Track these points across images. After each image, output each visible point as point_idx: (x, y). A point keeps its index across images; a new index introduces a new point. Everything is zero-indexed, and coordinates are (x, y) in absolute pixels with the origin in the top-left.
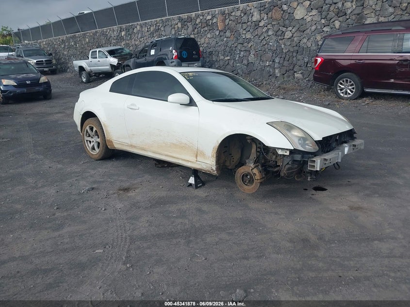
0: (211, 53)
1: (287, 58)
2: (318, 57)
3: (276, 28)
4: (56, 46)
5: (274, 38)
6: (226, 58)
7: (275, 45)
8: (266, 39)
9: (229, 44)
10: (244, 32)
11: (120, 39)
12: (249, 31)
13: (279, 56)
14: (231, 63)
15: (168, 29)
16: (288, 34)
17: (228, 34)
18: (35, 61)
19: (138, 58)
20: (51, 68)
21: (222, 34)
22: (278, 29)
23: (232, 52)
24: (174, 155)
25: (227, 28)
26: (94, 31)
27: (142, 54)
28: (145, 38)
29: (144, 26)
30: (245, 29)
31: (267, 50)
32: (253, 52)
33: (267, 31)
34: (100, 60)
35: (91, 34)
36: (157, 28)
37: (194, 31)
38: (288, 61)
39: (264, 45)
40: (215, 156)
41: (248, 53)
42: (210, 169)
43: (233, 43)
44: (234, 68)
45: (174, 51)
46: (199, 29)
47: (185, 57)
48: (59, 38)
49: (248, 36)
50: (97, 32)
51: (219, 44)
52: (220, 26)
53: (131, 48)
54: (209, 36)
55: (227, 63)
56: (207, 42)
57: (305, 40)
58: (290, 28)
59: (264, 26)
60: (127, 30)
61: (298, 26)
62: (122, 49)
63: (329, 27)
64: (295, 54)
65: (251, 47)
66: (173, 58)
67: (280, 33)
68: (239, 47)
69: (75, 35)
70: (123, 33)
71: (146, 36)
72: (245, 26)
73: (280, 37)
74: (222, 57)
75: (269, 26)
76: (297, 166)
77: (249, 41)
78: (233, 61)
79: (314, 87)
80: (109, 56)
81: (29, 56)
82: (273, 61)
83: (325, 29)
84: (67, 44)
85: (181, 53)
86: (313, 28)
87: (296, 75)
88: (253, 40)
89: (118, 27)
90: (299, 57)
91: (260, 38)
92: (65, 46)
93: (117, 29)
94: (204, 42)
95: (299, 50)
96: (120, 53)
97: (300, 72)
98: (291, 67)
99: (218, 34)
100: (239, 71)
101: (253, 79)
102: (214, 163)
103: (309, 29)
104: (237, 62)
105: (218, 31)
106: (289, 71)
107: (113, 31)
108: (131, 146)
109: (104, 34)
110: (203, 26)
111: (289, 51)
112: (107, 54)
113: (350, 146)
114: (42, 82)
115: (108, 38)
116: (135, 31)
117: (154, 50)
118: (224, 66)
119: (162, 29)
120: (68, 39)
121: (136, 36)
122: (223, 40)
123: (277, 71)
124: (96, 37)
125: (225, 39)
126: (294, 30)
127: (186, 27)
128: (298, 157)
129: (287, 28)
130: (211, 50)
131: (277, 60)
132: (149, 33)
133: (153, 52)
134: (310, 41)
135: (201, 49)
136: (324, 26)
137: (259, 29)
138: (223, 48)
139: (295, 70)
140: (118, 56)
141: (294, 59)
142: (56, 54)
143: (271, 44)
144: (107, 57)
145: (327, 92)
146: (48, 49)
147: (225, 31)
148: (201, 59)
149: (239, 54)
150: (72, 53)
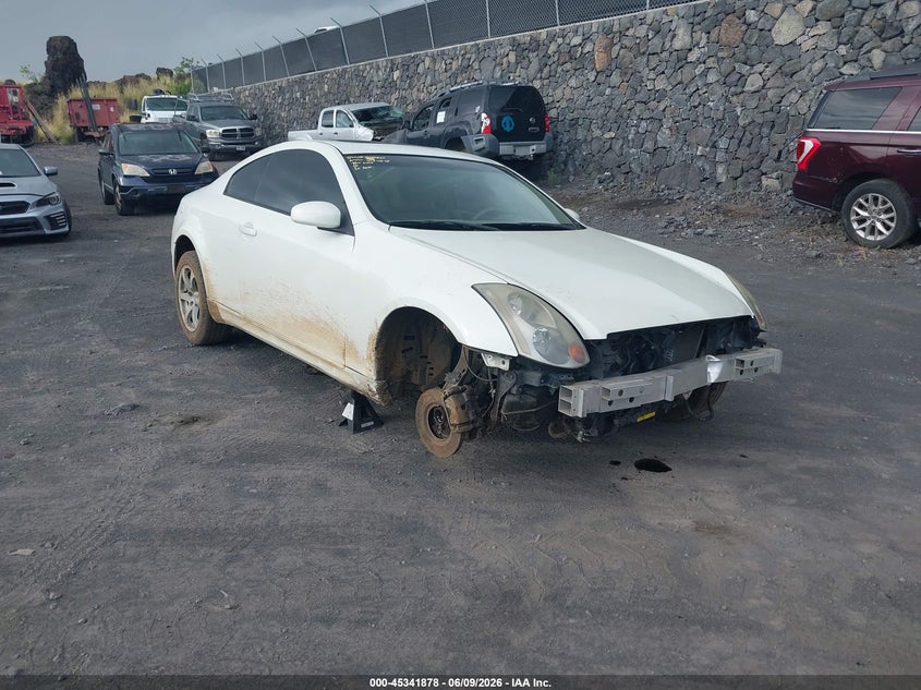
0: (574, 123)
1: (746, 141)
2: (807, 138)
3: (725, 68)
4: (267, 100)
5: (720, 90)
6: (607, 136)
7: (721, 108)
8: (701, 92)
9: (617, 103)
10: (652, 76)
11: (389, 86)
12: (663, 73)
13: (729, 134)
14: (617, 147)
15: (488, 65)
16: (754, 82)
17: (615, 79)
18: (221, 130)
19: (412, 130)
20: (251, 146)
21: (601, 78)
22: (730, 69)
23: (620, 121)
24: (310, 348)
25: (613, 67)
26: (340, 68)
27: (421, 122)
28: (439, 86)
29: (439, 59)
30: (654, 69)
31: (701, 119)
32: (667, 123)
33: (704, 74)
34: (339, 130)
35: (335, 76)
36: (465, 63)
37: (541, 71)
38: (749, 146)
39: (695, 107)
40: (373, 358)
41: (656, 124)
42: (366, 389)
43: (625, 100)
44: (622, 159)
45: (484, 115)
46: (554, 66)
47: (508, 129)
48: (275, 84)
49: (661, 84)
50: (345, 70)
51: (594, 102)
52: (600, 60)
53: (410, 107)
54: (573, 83)
55: (607, 145)
56: (567, 96)
57: (794, 97)
58: (760, 67)
59: (699, 61)
60: (405, 66)
61: (778, 61)
62: (388, 108)
63: (856, 65)
64: (765, 130)
65: (664, 110)
66: (480, 132)
67: (735, 77)
68: (638, 109)
69: (304, 78)
70: (396, 74)
71: (441, 81)
72: (654, 61)
73: (733, 89)
74: (597, 133)
75: (711, 62)
76: (533, 399)
77: (660, 95)
78: (621, 142)
79: (801, 213)
80: (356, 124)
81: (211, 118)
82: (714, 146)
83: (846, 70)
84: (287, 96)
85: (499, 119)
86: (818, 66)
87: (765, 181)
88: (669, 93)
89: (387, 61)
90: (777, 138)
91: (687, 91)
92: (283, 99)
93: (385, 64)
94: (560, 96)
95: (777, 119)
96: (382, 117)
97: (774, 175)
98: (755, 162)
99: (592, 78)
100: (633, 166)
101: (663, 186)
102: (372, 375)
103: (806, 70)
104: (631, 144)
105: (594, 73)
106: (749, 172)
107: (377, 68)
108: (244, 319)
109: (358, 75)
110: (561, 62)
111: (753, 121)
112: (353, 117)
113: (730, 362)
114: (202, 172)
115: (366, 84)
116: (421, 69)
117: (444, 113)
118: (601, 154)
119: (476, 66)
120: (291, 85)
121: (422, 81)
122: (602, 94)
123: (720, 170)
124: (342, 81)
125: (608, 91)
126: (768, 72)
127: (525, 62)
128: (534, 379)
129: (753, 66)
130: (575, 115)
131: (722, 144)
132: (449, 74)
133: (441, 117)
134: (807, 98)
135: (553, 113)
136: (845, 63)
137: (687, 69)
138: (601, 111)
139: (763, 168)
140: (375, 124)
141: (764, 141)
142: (266, 115)
143: (711, 104)
144: (352, 126)
145: (828, 227)
146: (254, 106)
147: (608, 73)
148: (549, 135)
149: (636, 126)
150: (295, 115)
